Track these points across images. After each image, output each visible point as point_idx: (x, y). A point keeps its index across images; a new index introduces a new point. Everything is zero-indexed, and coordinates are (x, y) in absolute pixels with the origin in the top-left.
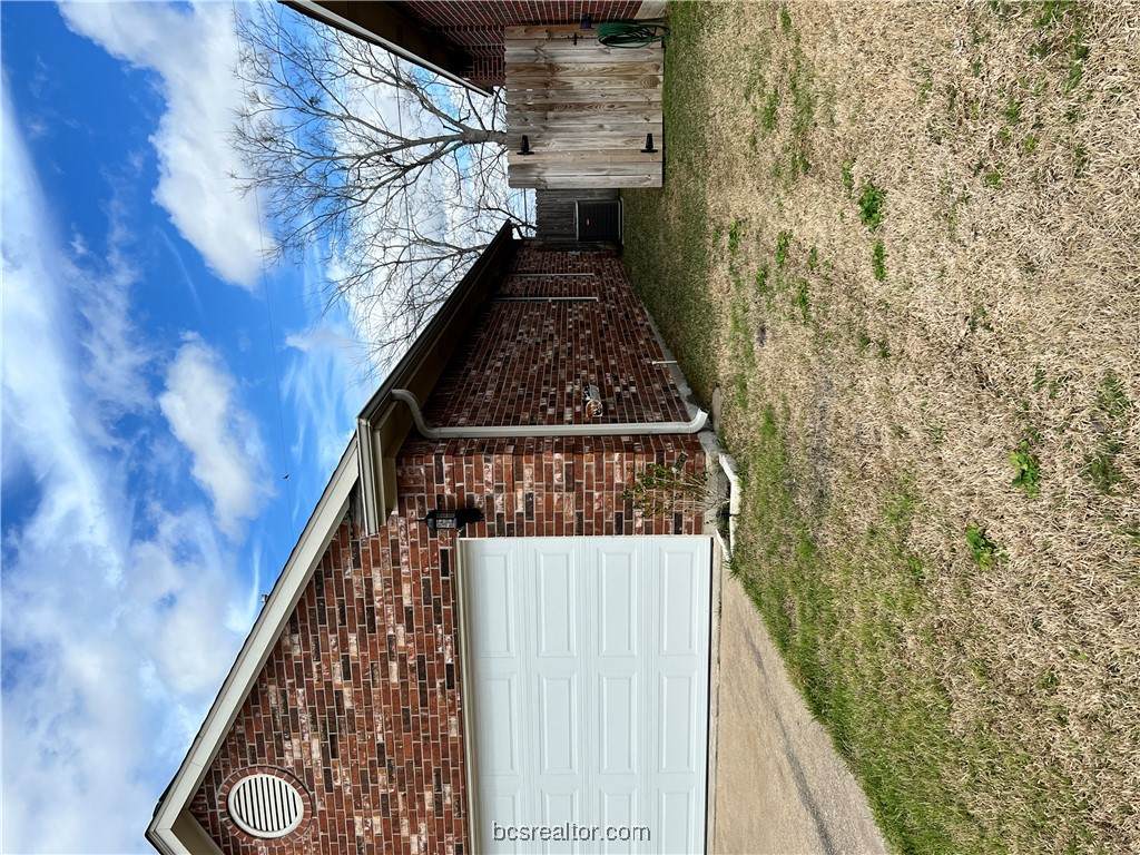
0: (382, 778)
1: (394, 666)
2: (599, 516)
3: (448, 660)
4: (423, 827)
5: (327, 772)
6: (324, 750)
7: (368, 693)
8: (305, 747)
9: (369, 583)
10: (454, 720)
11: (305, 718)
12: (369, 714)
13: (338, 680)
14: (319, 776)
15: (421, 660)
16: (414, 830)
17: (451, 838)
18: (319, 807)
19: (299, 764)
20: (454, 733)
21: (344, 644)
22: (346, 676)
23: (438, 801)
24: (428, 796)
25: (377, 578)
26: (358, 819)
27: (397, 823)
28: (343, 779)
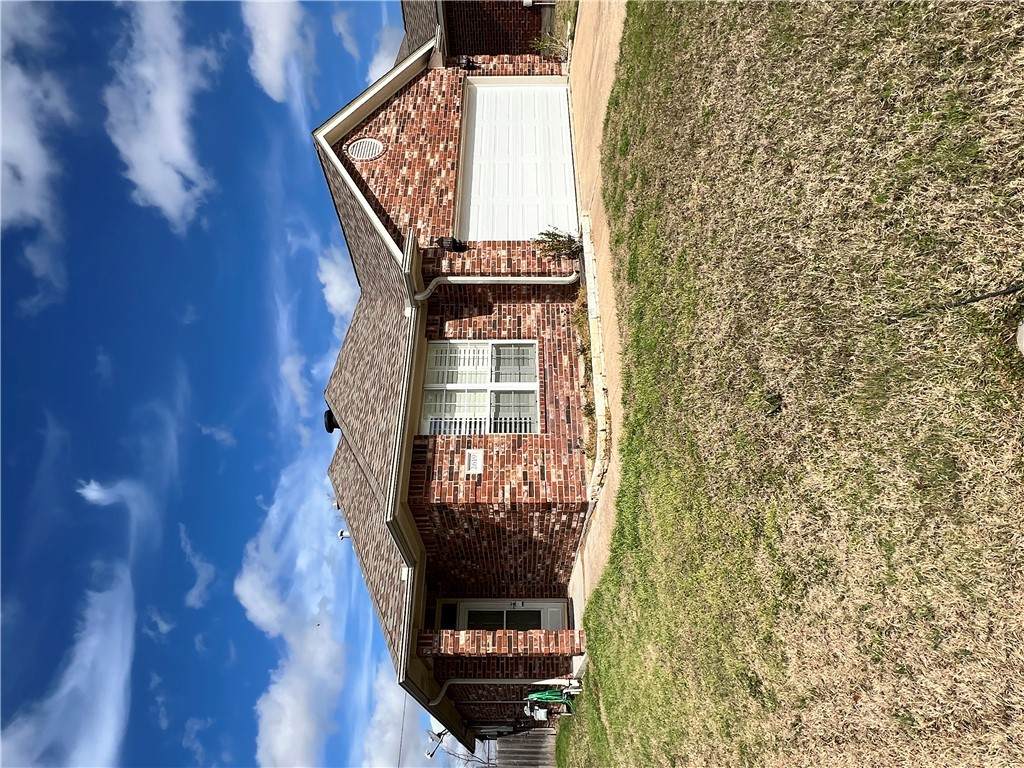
0: (422, 138)
1: (434, 107)
2: (522, 70)
3: (458, 104)
4: (437, 156)
5: (397, 138)
6: (398, 131)
7: (422, 113)
8: (392, 129)
9: (429, 85)
10: (457, 122)
11: (393, 121)
12: (421, 120)
13: (410, 109)
14: (393, 139)
15: (446, 105)
16: (433, 157)
17: (450, 160)
18: (390, 148)
19: (385, 135)
20: (457, 125)
21: (416, 100)
22: (414, 108)
23: (446, 148)
24: (442, 146)
25: (433, 84)
26: (407, 153)
27: (425, 154)
28: (404, 139)
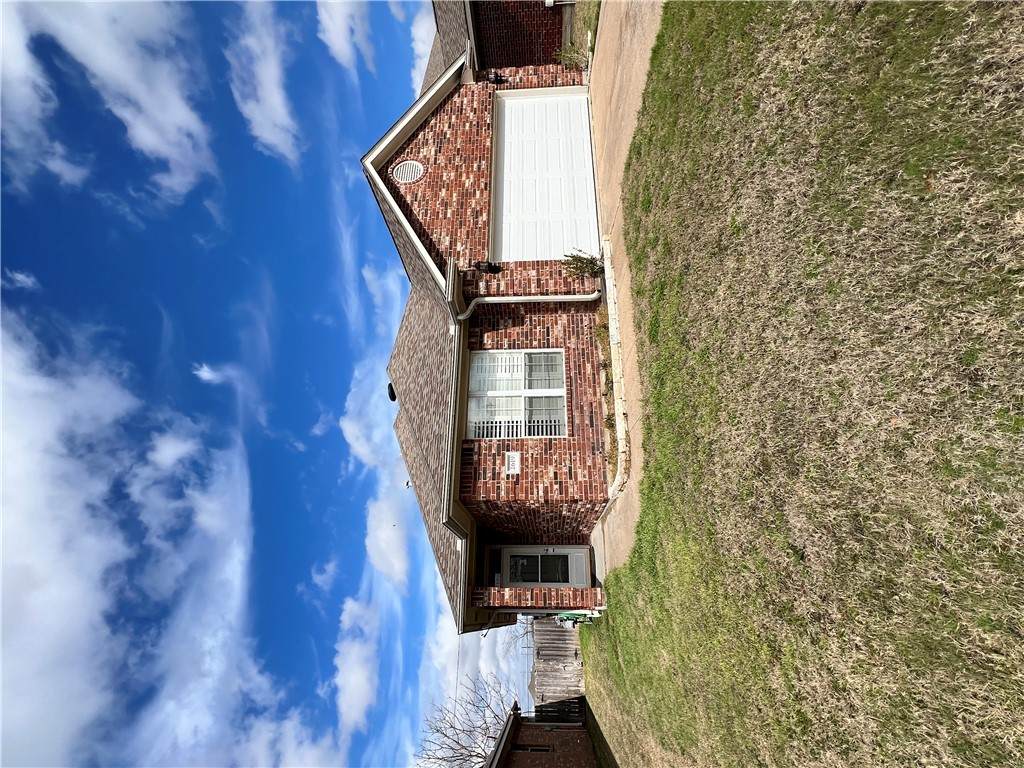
0: (457, 159)
1: (468, 125)
2: (545, 82)
3: (488, 122)
4: (471, 176)
5: (436, 159)
6: (436, 151)
7: (456, 132)
8: (429, 151)
9: (462, 102)
10: (489, 140)
11: (431, 141)
12: (456, 139)
13: (446, 129)
14: (432, 160)
15: (478, 123)
16: (468, 178)
17: (483, 180)
18: (430, 170)
19: (425, 156)
20: (488, 144)
21: (450, 118)
22: (449, 127)
23: (479, 167)
24: (475, 165)
25: (465, 100)
26: (445, 174)
27: (461, 175)
28: (442, 160)
